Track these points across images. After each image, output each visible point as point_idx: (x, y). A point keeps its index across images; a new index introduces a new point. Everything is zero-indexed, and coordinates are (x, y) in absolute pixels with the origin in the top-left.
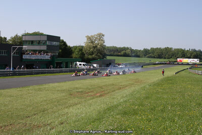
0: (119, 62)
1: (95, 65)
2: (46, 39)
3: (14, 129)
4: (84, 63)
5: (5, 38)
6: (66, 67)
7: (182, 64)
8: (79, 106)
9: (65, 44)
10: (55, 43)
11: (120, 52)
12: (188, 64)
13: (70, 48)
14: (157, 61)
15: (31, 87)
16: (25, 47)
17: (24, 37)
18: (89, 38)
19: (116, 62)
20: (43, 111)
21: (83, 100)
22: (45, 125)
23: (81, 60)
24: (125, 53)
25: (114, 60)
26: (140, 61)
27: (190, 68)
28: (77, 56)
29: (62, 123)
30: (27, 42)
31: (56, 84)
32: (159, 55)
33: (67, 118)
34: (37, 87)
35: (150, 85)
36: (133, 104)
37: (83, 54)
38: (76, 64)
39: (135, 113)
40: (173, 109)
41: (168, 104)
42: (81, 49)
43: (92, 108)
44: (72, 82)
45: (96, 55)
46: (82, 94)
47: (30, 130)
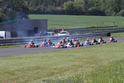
11: (59, 5)
19: (49, 27)
24: (72, 6)
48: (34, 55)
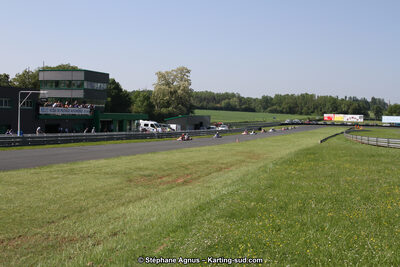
0: (218, 121)
1: (173, 126)
2: (81, 77)
3: (27, 246)
4: (153, 123)
5: (7, 76)
6: (121, 130)
7: (333, 124)
8: (145, 202)
9: (117, 86)
10: (98, 86)
11: (219, 102)
12: (343, 124)
13: (127, 95)
14: (287, 119)
15: (55, 168)
16: (44, 93)
17: (41, 74)
18: (161, 76)
19: (212, 121)
20: (80, 212)
21: (152, 191)
22: (84, 238)
23: (147, 116)
24: (229, 104)
25: (209, 117)
26: (256, 119)
27: (347, 132)
28: (139, 110)
29: (115, 234)
30: (47, 84)
31: (102, 162)
32: (290, 108)
33: (125, 224)
34: (66, 167)
35: (276, 164)
36: (246, 199)
37: (151, 106)
38: (138, 125)
39: (251, 214)
40: (320, 206)
41: (311, 198)
42: (147, 96)
43: (170, 206)
44: (131, 157)
45: (176, 108)
46: (150, 179)
48: (203, 148)
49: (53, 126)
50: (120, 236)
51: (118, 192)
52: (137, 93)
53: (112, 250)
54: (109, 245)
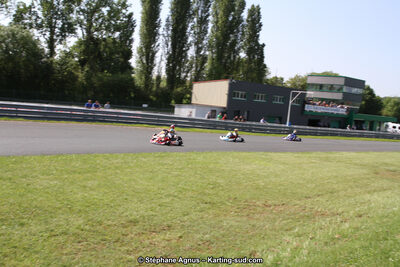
2: (342, 82)
3: (288, 212)
5: (282, 79)
6: (371, 129)
8: (389, 193)
9: (371, 92)
10: (355, 90)
13: (379, 100)
15: (314, 154)
16: (310, 94)
17: (309, 78)
20: (332, 193)
21: (396, 185)
22: (333, 215)
23: (396, 119)
29: (360, 216)
30: (313, 86)
31: (353, 154)
33: (369, 209)
34: (323, 155)
38: (387, 126)
42: (397, 102)
44: (378, 153)
46: (395, 175)
47: (311, 217)
49: (315, 121)
50: (364, 218)
51: (365, 181)
52: (389, 99)
53: (357, 229)
54: (354, 225)
